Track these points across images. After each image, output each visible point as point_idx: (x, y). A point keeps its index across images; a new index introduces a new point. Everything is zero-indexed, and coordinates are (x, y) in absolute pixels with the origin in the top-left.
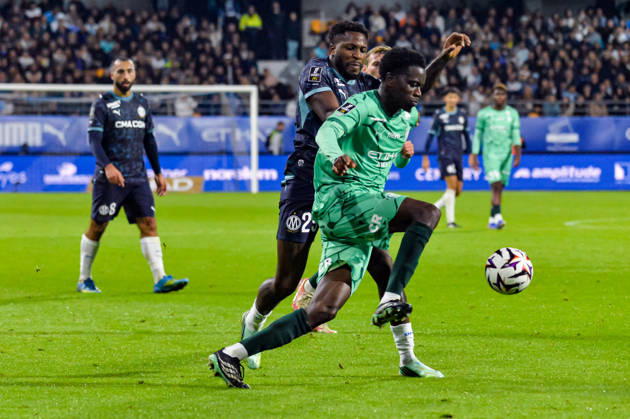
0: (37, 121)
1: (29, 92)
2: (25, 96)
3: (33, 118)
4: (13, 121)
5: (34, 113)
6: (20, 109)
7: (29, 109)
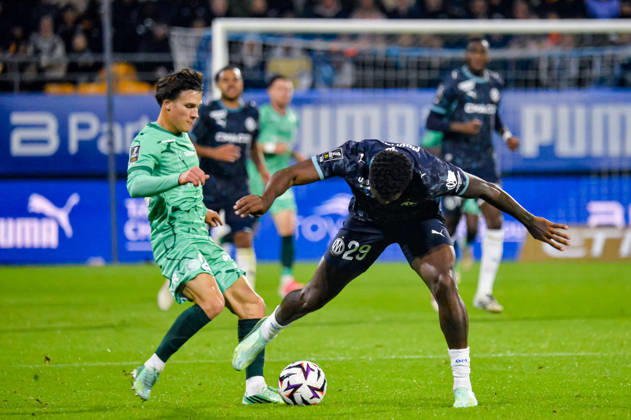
0: (408, 102)
1: (391, 37)
2: (381, 48)
3: (401, 94)
4: (353, 102)
5: (402, 84)
6: (370, 74)
7: (391, 74)
